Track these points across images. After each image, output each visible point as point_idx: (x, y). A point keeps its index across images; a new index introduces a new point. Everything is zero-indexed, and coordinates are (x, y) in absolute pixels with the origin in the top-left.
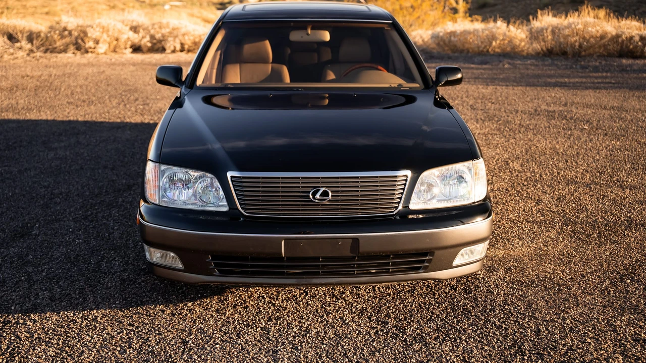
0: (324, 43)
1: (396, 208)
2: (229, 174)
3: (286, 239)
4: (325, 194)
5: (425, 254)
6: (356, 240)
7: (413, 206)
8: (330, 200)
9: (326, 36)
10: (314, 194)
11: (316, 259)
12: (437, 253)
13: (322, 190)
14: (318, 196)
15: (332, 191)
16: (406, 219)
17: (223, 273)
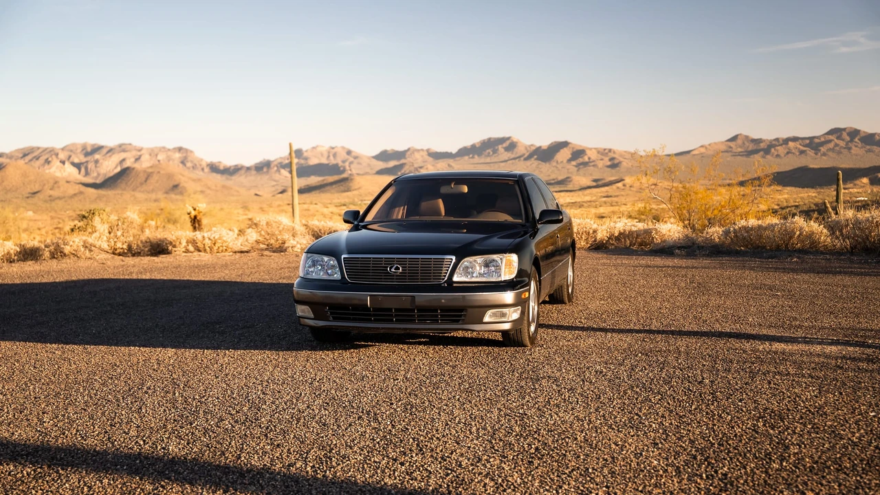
0: (463, 194)
1: (443, 279)
2: (343, 257)
3: (370, 296)
4: (397, 268)
5: (462, 310)
6: (413, 297)
7: (455, 278)
8: (400, 273)
9: (465, 189)
10: (391, 268)
11: (390, 310)
12: (469, 310)
13: (396, 266)
14: (393, 270)
15: (402, 267)
16: (451, 286)
17: (335, 319)
